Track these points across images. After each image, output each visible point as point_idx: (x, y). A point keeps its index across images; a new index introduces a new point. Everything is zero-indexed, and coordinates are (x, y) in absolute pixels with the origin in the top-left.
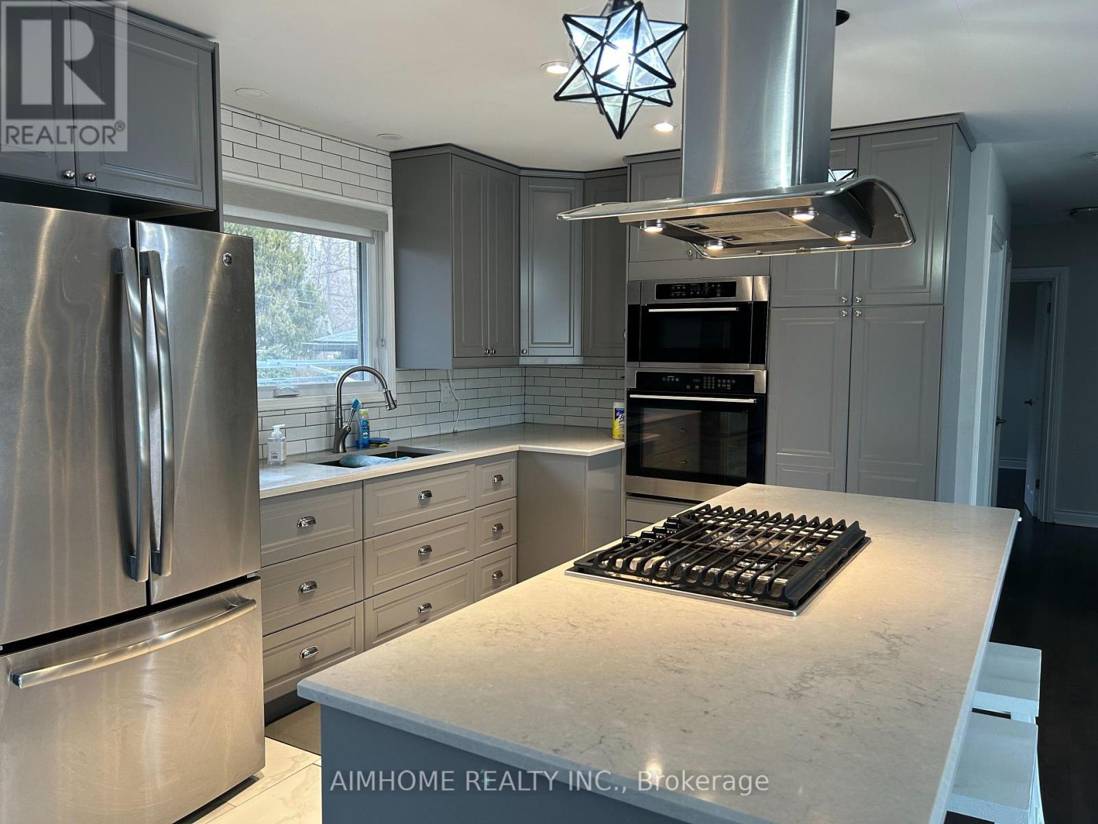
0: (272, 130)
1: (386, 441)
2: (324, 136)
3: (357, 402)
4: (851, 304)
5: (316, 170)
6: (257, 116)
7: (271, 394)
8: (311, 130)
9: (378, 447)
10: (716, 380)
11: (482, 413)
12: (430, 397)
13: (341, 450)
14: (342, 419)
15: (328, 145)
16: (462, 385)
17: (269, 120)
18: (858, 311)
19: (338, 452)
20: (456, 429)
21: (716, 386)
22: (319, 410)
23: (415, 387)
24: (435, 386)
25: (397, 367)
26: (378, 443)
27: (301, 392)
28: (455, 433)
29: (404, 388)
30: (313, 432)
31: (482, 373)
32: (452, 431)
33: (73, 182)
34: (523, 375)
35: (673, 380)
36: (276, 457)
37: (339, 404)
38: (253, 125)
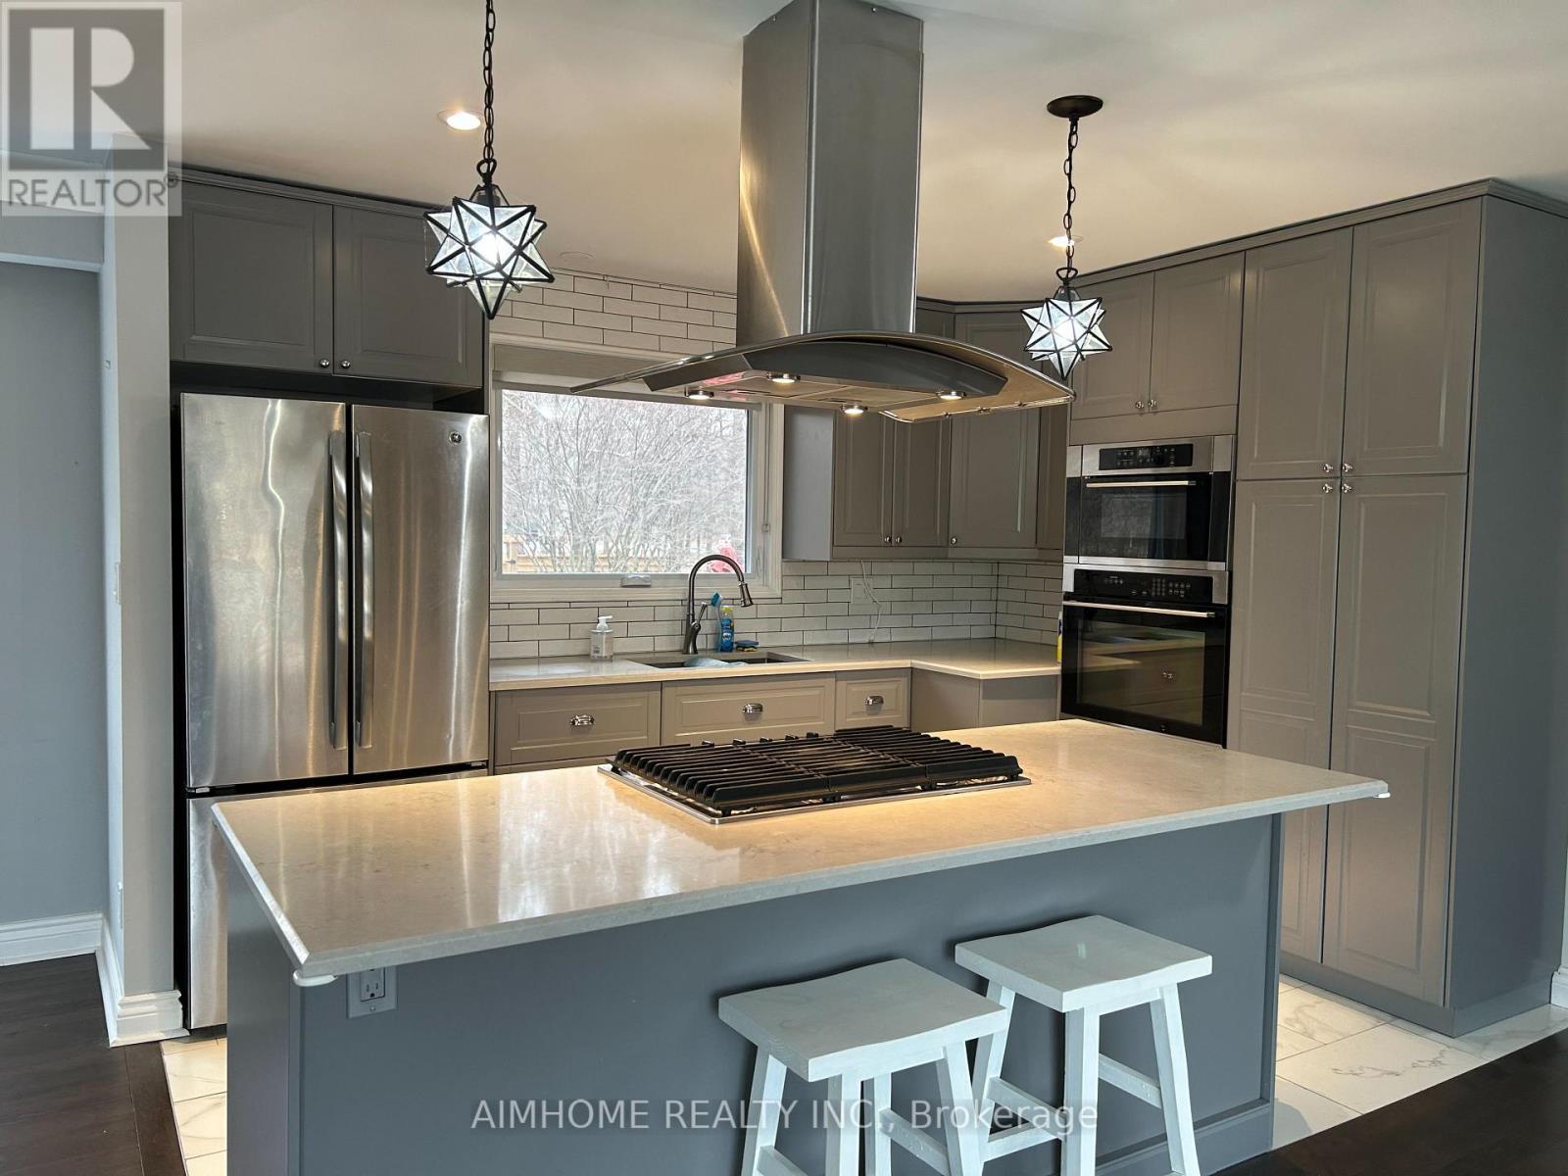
0: (623, 291)
1: (754, 645)
2: (689, 290)
3: (717, 596)
4: (1338, 476)
5: (680, 330)
6: (604, 278)
7: (619, 583)
8: (673, 286)
9: (743, 651)
10: (1167, 583)
11: (918, 621)
12: (833, 596)
13: (691, 650)
14: (693, 616)
15: (694, 300)
16: (886, 582)
17: (618, 280)
18: (1348, 484)
19: (687, 653)
20: (872, 638)
21: (1167, 592)
22: (673, 603)
23: (810, 583)
24: (843, 583)
25: (783, 557)
26: (742, 646)
27: (654, 583)
28: (871, 643)
29: (793, 583)
30: (664, 628)
31: (921, 568)
32: (867, 641)
33: (329, 370)
34: (996, 573)
35: (1116, 581)
36: (597, 652)
37: (691, 598)
38: (598, 287)
